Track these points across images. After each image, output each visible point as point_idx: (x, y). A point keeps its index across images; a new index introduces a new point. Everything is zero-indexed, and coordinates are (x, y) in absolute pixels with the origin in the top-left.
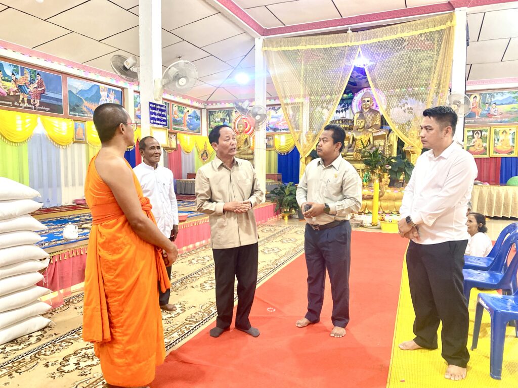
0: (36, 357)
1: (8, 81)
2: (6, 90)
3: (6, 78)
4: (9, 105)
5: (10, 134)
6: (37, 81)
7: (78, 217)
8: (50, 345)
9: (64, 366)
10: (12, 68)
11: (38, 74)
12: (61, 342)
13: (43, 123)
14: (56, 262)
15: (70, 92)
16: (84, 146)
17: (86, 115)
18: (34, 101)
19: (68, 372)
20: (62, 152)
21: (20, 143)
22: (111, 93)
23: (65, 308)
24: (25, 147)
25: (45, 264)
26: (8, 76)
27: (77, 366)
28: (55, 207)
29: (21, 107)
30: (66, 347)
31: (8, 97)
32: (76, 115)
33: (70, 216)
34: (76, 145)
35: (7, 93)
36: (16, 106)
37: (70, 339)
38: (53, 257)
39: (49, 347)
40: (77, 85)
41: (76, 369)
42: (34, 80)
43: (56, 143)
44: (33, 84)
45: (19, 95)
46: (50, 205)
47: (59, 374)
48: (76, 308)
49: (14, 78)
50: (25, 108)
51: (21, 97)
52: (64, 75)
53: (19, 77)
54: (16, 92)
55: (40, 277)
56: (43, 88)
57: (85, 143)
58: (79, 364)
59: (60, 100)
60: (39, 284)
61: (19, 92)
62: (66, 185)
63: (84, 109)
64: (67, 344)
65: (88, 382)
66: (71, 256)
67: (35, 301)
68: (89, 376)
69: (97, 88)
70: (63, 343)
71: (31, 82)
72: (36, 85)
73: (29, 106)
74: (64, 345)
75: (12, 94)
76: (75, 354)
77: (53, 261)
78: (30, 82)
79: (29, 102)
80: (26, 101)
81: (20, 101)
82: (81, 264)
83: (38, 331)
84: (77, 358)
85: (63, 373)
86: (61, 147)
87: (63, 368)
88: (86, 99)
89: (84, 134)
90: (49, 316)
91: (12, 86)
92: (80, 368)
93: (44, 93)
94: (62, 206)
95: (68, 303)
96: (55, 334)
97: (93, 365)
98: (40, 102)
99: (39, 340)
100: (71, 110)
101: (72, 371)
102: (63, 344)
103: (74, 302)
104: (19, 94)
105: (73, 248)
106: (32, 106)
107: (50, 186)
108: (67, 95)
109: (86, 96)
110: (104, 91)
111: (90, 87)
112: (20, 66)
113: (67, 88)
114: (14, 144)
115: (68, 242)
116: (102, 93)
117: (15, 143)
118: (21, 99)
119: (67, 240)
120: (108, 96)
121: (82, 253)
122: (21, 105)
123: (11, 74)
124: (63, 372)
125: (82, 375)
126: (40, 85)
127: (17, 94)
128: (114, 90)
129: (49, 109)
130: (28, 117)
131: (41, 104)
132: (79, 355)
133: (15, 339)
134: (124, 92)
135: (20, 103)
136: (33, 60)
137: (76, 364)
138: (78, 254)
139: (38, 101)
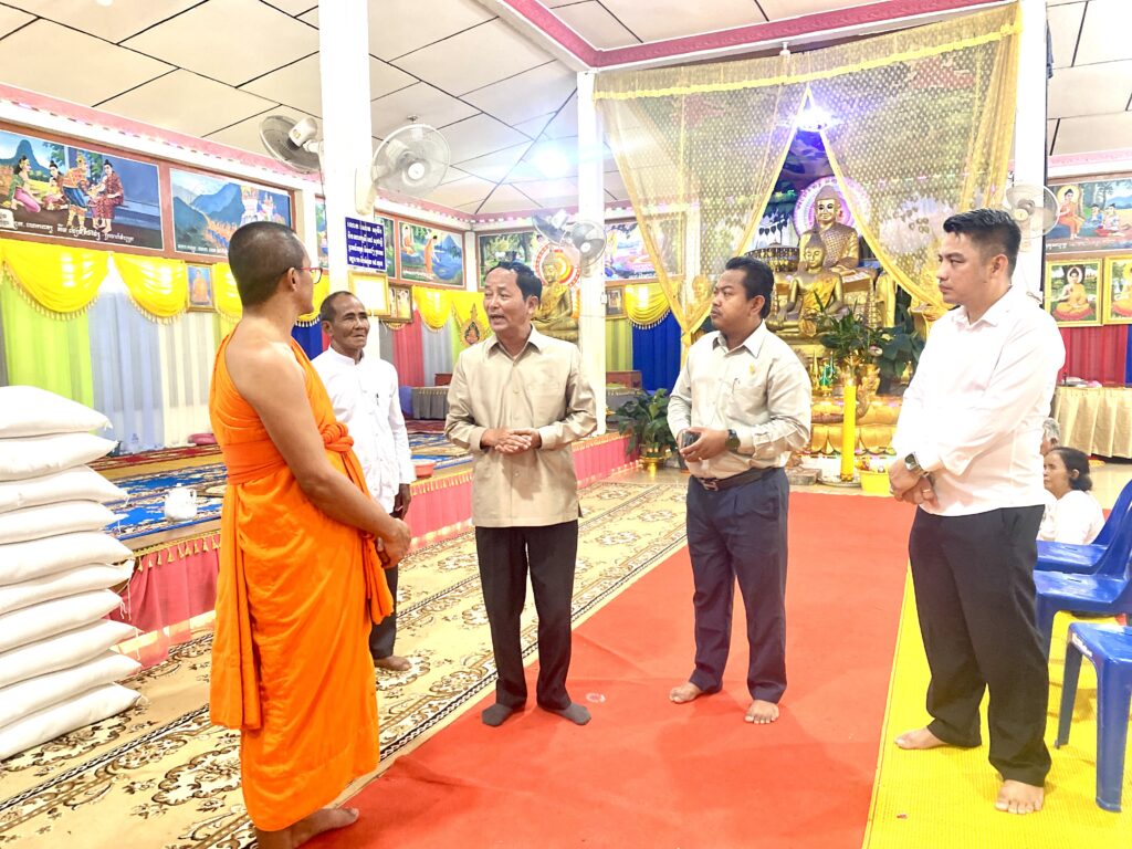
0: (108, 773)
1: (41, 179)
2: (39, 200)
3: (39, 173)
4: (46, 232)
5: (48, 294)
6: (105, 178)
7: (200, 472)
8: (138, 747)
9: (167, 791)
10: (51, 151)
11: (107, 163)
12: (163, 739)
13: (120, 268)
14: (150, 569)
15: (177, 200)
16: (209, 317)
17: (212, 250)
18: (100, 222)
19: (177, 803)
20: (162, 331)
21: (71, 313)
22: (266, 200)
23: (170, 668)
24: (82, 324)
25: (126, 572)
26: (42, 168)
27: (195, 790)
28: (149, 451)
29: (72, 235)
30: (172, 751)
31: (43, 214)
32: (190, 251)
33: (180, 470)
34: (192, 316)
35: (41, 205)
36: (62, 234)
37: (179, 733)
38: (142, 557)
39: (137, 751)
40: (190, 186)
41: (193, 796)
42: (97, 176)
43: (151, 313)
44: (96, 184)
45: (66, 210)
46: (140, 447)
47: (157, 808)
48: (194, 668)
49: (54, 172)
50: (80, 237)
51: (72, 214)
52: (162, 163)
53: (65, 169)
54: (60, 202)
55: (115, 600)
56: (118, 194)
57: (212, 310)
58: (199, 786)
59: (156, 219)
60: (115, 615)
61: (67, 203)
62: (174, 403)
63: (209, 238)
64: (174, 744)
65: (218, 824)
66: (182, 555)
67: (106, 653)
68: (220, 811)
69: (234, 190)
70: (166, 741)
71: (92, 182)
72: (102, 187)
73: (90, 232)
74: (168, 746)
75: (51, 207)
76: (192, 764)
77: (143, 567)
78: (90, 180)
79: (89, 224)
80: (82, 223)
81: (70, 223)
82: (204, 570)
83: (113, 717)
84: (196, 774)
85: (165, 806)
86: (159, 320)
87: (165, 794)
88: (212, 216)
89: (210, 292)
90: (138, 684)
91: (51, 191)
92: (202, 795)
93: (119, 205)
94: (165, 449)
95: (176, 657)
96: (150, 723)
97: (230, 788)
98: (112, 224)
99: (114, 735)
100: (180, 241)
101: (184, 801)
102: (165, 744)
103: (192, 654)
104: (66, 206)
105: (186, 538)
106: (95, 234)
107: (139, 406)
108: (169, 206)
109: (212, 208)
110: (250, 196)
111: (220, 188)
112: (66, 146)
113: (169, 191)
114: (58, 316)
115: (177, 525)
116: (245, 202)
117: (60, 313)
118: (71, 218)
119: (172, 520)
120: (259, 208)
121: (206, 548)
122: (72, 231)
123: (49, 163)
124: (166, 803)
125: (206, 810)
126: (112, 187)
127: (62, 207)
128: (274, 195)
129: (131, 239)
130: (88, 257)
131: (116, 228)
132: (199, 767)
133: (64, 735)
134: (293, 197)
135: (69, 227)
136: (96, 133)
137: (194, 787)
138: (197, 550)
139: (109, 221)
